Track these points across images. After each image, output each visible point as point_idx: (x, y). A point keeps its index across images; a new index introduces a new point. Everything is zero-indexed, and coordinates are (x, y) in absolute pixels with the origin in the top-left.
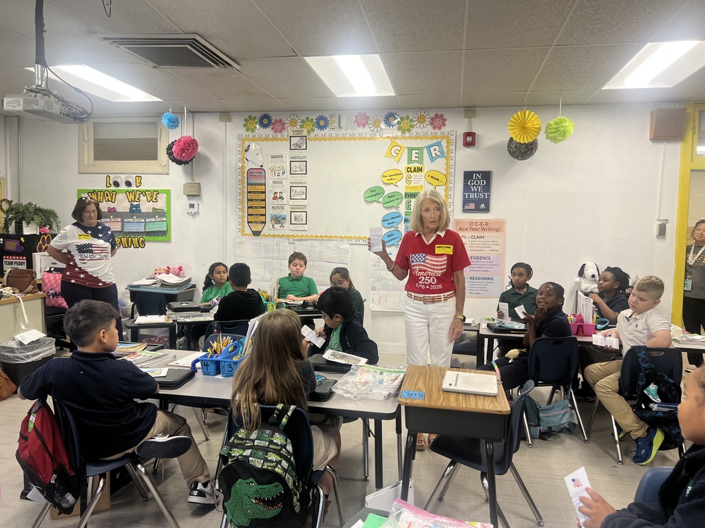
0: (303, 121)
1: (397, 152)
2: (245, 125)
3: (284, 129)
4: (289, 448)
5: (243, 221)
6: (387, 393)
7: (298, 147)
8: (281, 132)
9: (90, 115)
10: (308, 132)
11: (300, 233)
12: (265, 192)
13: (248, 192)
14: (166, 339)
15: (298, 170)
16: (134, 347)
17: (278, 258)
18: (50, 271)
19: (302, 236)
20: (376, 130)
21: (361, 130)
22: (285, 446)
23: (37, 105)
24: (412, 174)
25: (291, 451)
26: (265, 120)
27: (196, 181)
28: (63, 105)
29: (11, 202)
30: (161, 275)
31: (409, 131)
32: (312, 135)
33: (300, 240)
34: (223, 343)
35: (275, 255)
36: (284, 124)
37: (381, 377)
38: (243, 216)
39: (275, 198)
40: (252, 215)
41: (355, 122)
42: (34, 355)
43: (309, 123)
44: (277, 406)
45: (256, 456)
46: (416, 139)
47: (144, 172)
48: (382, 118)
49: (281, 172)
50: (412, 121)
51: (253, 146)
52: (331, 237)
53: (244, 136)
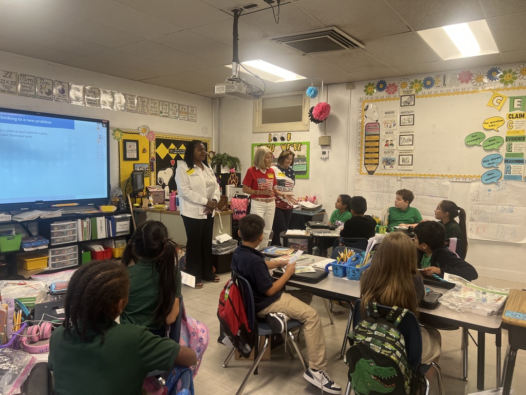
0: (412, 83)
1: (499, 101)
2: (365, 91)
3: (396, 90)
4: (402, 341)
5: (361, 164)
6: (490, 311)
7: (407, 104)
8: (393, 93)
9: (264, 92)
10: (417, 91)
11: (406, 173)
12: (379, 141)
13: (366, 141)
14: (305, 247)
15: (407, 122)
16: (286, 251)
17: (388, 192)
18: (235, 197)
19: (408, 174)
20: (478, 85)
21: (464, 85)
22: (399, 340)
23: (233, 89)
24: (514, 120)
25: (404, 345)
26: (382, 85)
27: (328, 135)
28: (248, 87)
29: (215, 153)
30: (302, 202)
31: (511, 82)
32: (420, 93)
33: (406, 178)
34: (348, 254)
35: (386, 189)
36: (396, 87)
37: (484, 296)
38: (361, 160)
39: (386, 145)
40: (368, 158)
41: (459, 79)
42: (226, 250)
43: (417, 84)
44: (393, 308)
45: (376, 343)
46: (518, 89)
47: (293, 130)
48: (485, 74)
49: (392, 124)
50: (515, 73)
51: (371, 106)
52: (433, 175)
53: (364, 99)
